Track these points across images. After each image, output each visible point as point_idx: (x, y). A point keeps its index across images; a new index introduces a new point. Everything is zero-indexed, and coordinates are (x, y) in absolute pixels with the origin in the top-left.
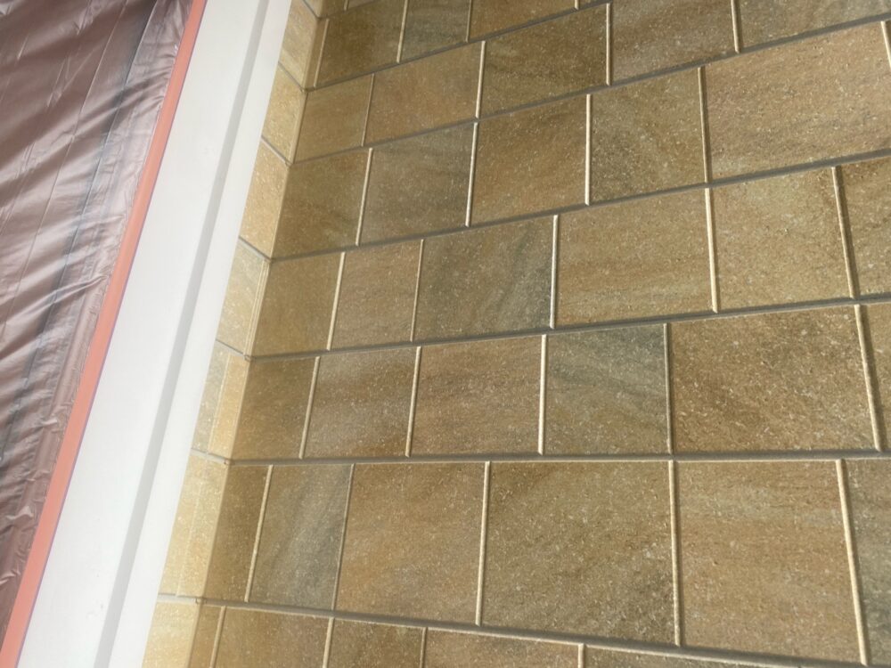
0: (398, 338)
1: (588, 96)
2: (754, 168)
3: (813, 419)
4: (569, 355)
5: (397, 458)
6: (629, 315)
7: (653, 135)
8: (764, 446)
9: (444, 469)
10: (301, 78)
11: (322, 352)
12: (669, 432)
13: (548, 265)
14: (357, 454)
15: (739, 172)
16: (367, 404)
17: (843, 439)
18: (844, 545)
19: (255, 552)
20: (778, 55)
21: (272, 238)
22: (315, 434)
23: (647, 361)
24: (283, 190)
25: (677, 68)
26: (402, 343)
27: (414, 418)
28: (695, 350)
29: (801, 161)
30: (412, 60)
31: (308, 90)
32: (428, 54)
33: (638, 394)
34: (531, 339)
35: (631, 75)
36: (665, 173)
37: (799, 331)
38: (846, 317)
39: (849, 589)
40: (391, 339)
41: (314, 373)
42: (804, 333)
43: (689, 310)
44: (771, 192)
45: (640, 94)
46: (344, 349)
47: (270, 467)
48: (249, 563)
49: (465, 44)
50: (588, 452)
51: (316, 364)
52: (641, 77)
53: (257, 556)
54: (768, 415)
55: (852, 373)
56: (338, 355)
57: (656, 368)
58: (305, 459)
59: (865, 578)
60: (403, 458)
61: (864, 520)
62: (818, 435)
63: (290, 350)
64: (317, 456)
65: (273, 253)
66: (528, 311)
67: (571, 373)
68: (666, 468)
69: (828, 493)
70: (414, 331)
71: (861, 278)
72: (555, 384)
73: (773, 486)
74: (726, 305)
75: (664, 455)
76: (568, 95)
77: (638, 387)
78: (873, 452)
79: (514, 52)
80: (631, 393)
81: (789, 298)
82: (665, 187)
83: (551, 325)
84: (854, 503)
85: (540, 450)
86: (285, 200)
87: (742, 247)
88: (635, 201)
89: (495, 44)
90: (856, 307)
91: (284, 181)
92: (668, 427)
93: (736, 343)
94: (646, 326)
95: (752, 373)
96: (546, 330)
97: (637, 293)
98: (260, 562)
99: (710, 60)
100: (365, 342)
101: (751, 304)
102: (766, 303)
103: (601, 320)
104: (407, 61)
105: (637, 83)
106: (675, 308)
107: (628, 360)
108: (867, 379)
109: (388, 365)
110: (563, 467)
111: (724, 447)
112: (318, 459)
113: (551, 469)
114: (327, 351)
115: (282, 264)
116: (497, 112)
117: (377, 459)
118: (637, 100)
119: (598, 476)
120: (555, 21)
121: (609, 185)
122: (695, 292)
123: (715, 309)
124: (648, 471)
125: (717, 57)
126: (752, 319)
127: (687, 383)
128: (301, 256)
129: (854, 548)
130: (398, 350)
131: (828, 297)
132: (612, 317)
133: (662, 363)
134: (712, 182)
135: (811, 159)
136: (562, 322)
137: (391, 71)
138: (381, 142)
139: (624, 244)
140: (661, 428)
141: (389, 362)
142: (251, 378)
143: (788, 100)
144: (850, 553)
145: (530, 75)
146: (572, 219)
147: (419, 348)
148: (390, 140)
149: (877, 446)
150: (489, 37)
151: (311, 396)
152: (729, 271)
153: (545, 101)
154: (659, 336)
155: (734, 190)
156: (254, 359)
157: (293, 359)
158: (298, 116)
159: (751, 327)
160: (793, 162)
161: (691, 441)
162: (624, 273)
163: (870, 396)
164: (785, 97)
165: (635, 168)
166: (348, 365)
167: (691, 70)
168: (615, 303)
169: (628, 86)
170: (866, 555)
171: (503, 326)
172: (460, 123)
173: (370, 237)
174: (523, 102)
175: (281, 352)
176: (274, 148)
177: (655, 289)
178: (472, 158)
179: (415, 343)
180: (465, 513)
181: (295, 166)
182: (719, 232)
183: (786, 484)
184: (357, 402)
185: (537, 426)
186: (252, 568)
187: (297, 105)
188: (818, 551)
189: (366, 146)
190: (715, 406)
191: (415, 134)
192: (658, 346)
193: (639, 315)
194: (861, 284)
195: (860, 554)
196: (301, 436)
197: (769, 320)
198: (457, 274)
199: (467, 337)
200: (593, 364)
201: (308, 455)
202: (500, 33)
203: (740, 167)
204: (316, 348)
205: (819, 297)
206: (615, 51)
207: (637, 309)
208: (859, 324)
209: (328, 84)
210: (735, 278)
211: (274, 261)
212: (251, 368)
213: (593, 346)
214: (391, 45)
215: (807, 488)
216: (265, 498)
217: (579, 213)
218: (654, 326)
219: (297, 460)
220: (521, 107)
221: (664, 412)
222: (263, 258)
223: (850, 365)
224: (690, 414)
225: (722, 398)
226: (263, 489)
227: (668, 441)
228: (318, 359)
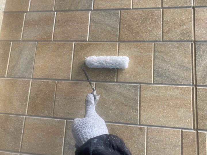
0: (50, 9)
3: (149, 34)
4: (96, 17)
5: (49, 41)
6: (112, 8)
8: (139, 40)
9: (62, 44)
12: (118, 36)
14: (38, 40)
16: (41, 27)
17: (154, 38)
18: (152, 60)
19: (8, 64)
22: (25, 34)
23: (115, 19)
26: (52, 11)
27: (54, 31)
28: (126, 17)
33: (112, 27)
34: (87, 12)
37: (149, 14)
38: (159, 12)
39: (152, 69)
40: (48, 10)
41: (24, 18)
42: (150, 15)
43: (126, 8)
46: (33, 11)
47: (12, 42)
48: (6, 67)
50: (99, 41)
51: (25, 15)
53: (9, 65)
54: (140, 33)
55: (159, 24)
56: (31, 13)
57: (117, 21)
58: (22, 41)
59: (155, 67)
60: (51, 41)
61: (157, 55)
62: (150, 37)
64: (26, 40)
66: (86, 5)
67: (97, 21)
68: (117, 45)
69: (150, 50)
71: (163, 3)
72: (92, 24)
73: (140, 48)
74: (134, 7)
75: (117, 41)
78: (160, 41)
80: (110, 27)
81: (148, 7)
83: (92, 9)
84: (155, 52)
85: (88, 40)
90: (162, 10)
93: (135, 16)
94: (115, 11)
95: (138, 23)
96: (91, 10)
97: (114, 2)
98: (10, 67)
100: (40, 10)
101: (140, 7)
102: (143, 7)
103: (105, 8)
106: (123, 7)
107: (110, 19)
108: (161, 26)
109: (47, 17)
110: (93, 44)
111: (130, 40)
112: (26, 41)
113: (90, 44)
114: (28, 12)
117: (44, 41)
119: (101, 46)
122: (127, 3)
123: (131, 8)
124: (113, 45)
126: (139, 11)
127: (124, 25)
130: (50, 13)
131: (156, 7)
132: (107, 8)
133: (118, 20)
136: (95, 8)
142: (4, 17)
144: (153, 62)
147: (56, 13)
149: (161, 40)
151: (23, 24)
154: (118, 13)
156: (5, 13)
157: (17, 13)
159: (139, 13)
161: (123, 38)
163: (161, 30)
166: (35, 16)
168: (108, 4)
171: (80, 8)
175: (13, 11)
177: (118, 2)
179: (55, 11)
180: (68, 54)
183: (142, 48)
184: (37, 26)
185: (87, 34)
188: (147, 61)
190: (129, 31)
192: (118, 16)
193: (114, 8)
194: (163, 5)
196: (21, 34)
197: (143, 11)
199: (69, 10)
200: (102, 19)
204: (24, 10)
205: (154, 7)
207: (114, 6)
208: (161, 14)
210: (137, 1)
212: (4, 15)
213: (102, 15)
215: (146, 49)
216: (10, 50)
218: (117, 11)
219: (20, 41)
221: (118, 32)
223: (158, 23)
224: (123, 32)
225: (131, 29)
226: (10, 48)
227: (118, 38)
228: (25, 13)
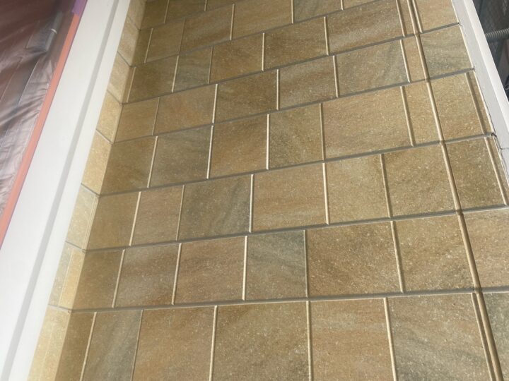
0: (170, 239)
1: (268, 115)
2: (345, 154)
3: (373, 278)
4: (259, 246)
5: (167, 306)
6: (288, 226)
7: (299, 136)
8: (351, 292)
9: (192, 311)
10: (120, 97)
11: (126, 247)
12: (306, 286)
13: (249, 200)
14: (144, 305)
15: (338, 155)
16: (151, 276)
17: (386, 287)
18: (388, 341)
19: (85, 363)
20: (355, 100)
21: (101, 183)
22: (122, 293)
23: (296, 249)
24: (107, 157)
25: (310, 104)
26: (171, 242)
27: (177, 283)
28: (318, 244)
29: (366, 151)
30: (180, 91)
31: (123, 104)
32: (188, 89)
33: (292, 267)
34: (240, 238)
35: (290, 105)
36: (304, 156)
37: (366, 234)
38: (387, 227)
39: (390, 363)
40: (165, 239)
41: (122, 259)
42: (368, 235)
43: (316, 223)
44: (353, 165)
45: (293, 115)
46: (139, 245)
47: (95, 313)
48: (81, 370)
49: (207, 85)
50: (267, 298)
51: (123, 254)
52: (293, 107)
53: (86, 365)
54: (353, 276)
55: (390, 254)
56: (136, 249)
57: (300, 253)
58: (116, 308)
59: (397, 357)
60: (170, 305)
61: (397, 328)
62: (376, 286)
63: (108, 246)
64: (122, 306)
65: (101, 191)
66: (238, 224)
67: (260, 256)
68: (305, 305)
69: (381, 315)
70: (179, 235)
71: (393, 208)
72: (251, 262)
73: (356, 313)
74: (333, 221)
75: (304, 298)
76: (258, 114)
77: (292, 263)
78: (400, 293)
79: (232, 91)
80: (289, 266)
81: (362, 218)
82: (304, 162)
83: (250, 231)
84: (392, 319)
85: (243, 298)
86: (109, 163)
87: (339, 192)
88: (290, 168)
89: (222, 86)
90: (392, 222)
91: (108, 153)
92: (306, 283)
93: (338, 240)
94: (295, 231)
95: (345, 255)
96: (247, 233)
97: (291, 214)
98: (87, 369)
99: (325, 100)
100: (151, 241)
101: (344, 220)
102: (351, 220)
103: (275, 228)
104: (177, 92)
105: (291, 110)
106: (309, 223)
107: (287, 249)
108: (397, 257)
109: (163, 254)
110: (254, 306)
111: (332, 293)
112: (123, 308)
113: (248, 308)
114: (129, 247)
115: (105, 198)
116: (223, 121)
117: (155, 307)
118: (291, 119)
119: (272, 311)
120: (252, 76)
121: (278, 160)
122: (318, 214)
123: (327, 223)
124: (297, 307)
125: (329, 99)
126: (344, 228)
127: (315, 260)
128: (117, 193)
129: (392, 342)
130: (169, 245)
131: (379, 217)
132: (280, 226)
133: (303, 250)
134: (326, 160)
135: (370, 150)
136: (255, 229)
137: (169, 97)
138: (161, 134)
139: (285, 190)
140: (303, 284)
141: (164, 252)
142: (85, 262)
143: (360, 122)
144: (390, 345)
145: (240, 103)
146: (260, 176)
147: (180, 244)
148: (168, 132)
149: (401, 291)
150: (220, 82)
151: (119, 272)
152: (334, 204)
153: (247, 116)
154: (302, 236)
155: (337, 164)
156: (88, 252)
157: (110, 251)
158: (117, 118)
159: (344, 232)
160: (363, 151)
161: (317, 290)
162: (285, 204)
163: (398, 266)
164: (359, 120)
165: (291, 152)
166: (142, 254)
167: (315, 105)
168: (281, 219)
169: (288, 111)
170: (398, 345)
171: (225, 231)
172: (205, 125)
173: (155, 184)
174: (236, 116)
175: (103, 247)
176: (103, 134)
177: (300, 213)
178: (211, 144)
179: (179, 241)
180: (203, 334)
181: (115, 145)
182: (329, 184)
183: (361, 311)
184: (145, 275)
185: (242, 285)
186: (82, 373)
187: (117, 112)
188: (376, 344)
189: (155, 135)
190: (328, 272)
191: (181, 130)
192: (301, 241)
193: (292, 226)
194: (394, 211)
195: (395, 345)
196: (113, 295)
197: (352, 228)
198: (202, 204)
199: (206, 238)
200: (270, 251)
201: (117, 306)
202: (225, 80)
203: (338, 153)
204: (123, 245)
205: (375, 217)
206: (281, 94)
207: (291, 223)
208: (393, 230)
209: (135, 101)
210: (337, 208)
211: (101, 196)
212: (86, 256)
213: (270, 242)
214: (169, 83)
215: (370, 313)
216: (91, 331)
217: (264, 174)
218: (298, 232)
219: (111, 309)
220: (235, 119)
221: (304, 276)
222: (95, 195)
223: (389, 251)
224: (316, 277)
225: (332, 268)
226: (91, 326)
227: (306, 291)
228: (124, 251)
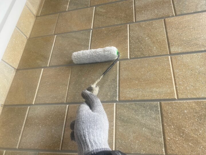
1: (128, 25)
2: (185, 51)
4: (124, 112)
5: (56, 151)
6: (146, 98)
7: (150, 38)
10: (35, 12)
11: (31, 105)
12: (163, 146)
13: (116, 78)
14: (40, 148)
15: (180, 51)
16: (46, 127)
20: (187, 18)
21: (18, 62)
23: (153, 116)
24: (24, 46)
25: (156, 19)
27: (64, 134)
28: (171, 113)
29: (200, 50)
30: (72, 10)
31: (37, 17)
32: (77, 9)
33: (151, 129)
34: (110, 105)
35: (142, 20)
36: (155, 51)
40: (57, 102)
41: (27, 113)
43: (167, 98)
44: (191, 59)
45: (145, 25)
46: (40, 104)
47: (5, 151)
49: (89, 7)
51: (28, 109)
52: (145, 21)
57: (157, 119)
58: (19, 149)
60: (59, 151)
63: (18, 103)
64: (24, 147)
65: (18, 67)
66: (109, 94)
67: (125, 119)
70: (67, 99)
74: (180, 97)
76: (122, 24)
77: (151, 126)
79: (104, 11)
80: (148, 129)
82: (155, 55)
83: (117, 100)
86: (25, 50)
87: (184, 77)
88: (146, 59)
89: (98, 8)
91: (25, 44)
92: (163, 143)
93: (186, 111)
95: (193, 123)
96: (116, 101)
97: (148, 90)
99: (166, 17)
100: (48, 102)
101: (189, 97)
103: (136, 99)
104: (70, 11)
105: (144, 22)
106: (162, 97)
107: (146, 115)
109: (55, 112)
115: (20, 71)
116: (98, 28)
118: (144, 27)
120: (117, 3)
121: (136, 53)
122: (169, 91)
125: (169, 17)
127: (169, 126)
128: (28, 69)
130: (60, 105)
132: (139, 98)
133: (159, 117)
134: (171, 54)
135: (203, 49)
136: (122, 99)
137: (65, 13)
138: (60, 34)
139: (142, 73)
140: (161, 144)
141: (56, 110)
145: (109, 17)
146: (123, 63)
148: (63, 33)
150: (96, 6)
151: (24, 122)
152: (180, 84)
153: (114, 25)
154: (157, 107)
155: (179, 57)
157: (20, 107)
158: (32, 24)
159: (191, 106)
160: (197, 50)
161: (173, 150)
162: (143, 83)
164: (192, 30)
165: (145, 48)
167: (160, 20)
168: (140, 93)
169: (141, 23)
172: (86, 30)
173: (53, 64)
174: (107, 25)
175: (15, 104)
176: (22, 32)
177: (154, 89)
178: (90, 41)
181: (30, 40)
182: (175, 71)
187: (32, 20)
189: (55, 34)
190: (181, 136)
191: (71, 32)
192: (157, 110)
193: (149, 98)
196: (18, 139)
197: (197, 103)
198: (84, 79)
200: (134, 116)
201: (20, 147)
202: (99, 5)
203: (180, 50)
206: (136, 13)
207: (149, 96)
209: (44, 15)
210: (182, 87)
211: (17, 70)
212: (3, 109)
213: (133, 109)
214: (65, 6)
217: (126, 61)
218: (155, 103)
219: (16, 149)
220: (106, 26)
221: (161, 137)
222: (14, 69)
224: (171, 139)
225: (183, 133)
227: (164, 149)
228: (29, 107)
